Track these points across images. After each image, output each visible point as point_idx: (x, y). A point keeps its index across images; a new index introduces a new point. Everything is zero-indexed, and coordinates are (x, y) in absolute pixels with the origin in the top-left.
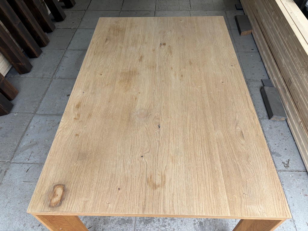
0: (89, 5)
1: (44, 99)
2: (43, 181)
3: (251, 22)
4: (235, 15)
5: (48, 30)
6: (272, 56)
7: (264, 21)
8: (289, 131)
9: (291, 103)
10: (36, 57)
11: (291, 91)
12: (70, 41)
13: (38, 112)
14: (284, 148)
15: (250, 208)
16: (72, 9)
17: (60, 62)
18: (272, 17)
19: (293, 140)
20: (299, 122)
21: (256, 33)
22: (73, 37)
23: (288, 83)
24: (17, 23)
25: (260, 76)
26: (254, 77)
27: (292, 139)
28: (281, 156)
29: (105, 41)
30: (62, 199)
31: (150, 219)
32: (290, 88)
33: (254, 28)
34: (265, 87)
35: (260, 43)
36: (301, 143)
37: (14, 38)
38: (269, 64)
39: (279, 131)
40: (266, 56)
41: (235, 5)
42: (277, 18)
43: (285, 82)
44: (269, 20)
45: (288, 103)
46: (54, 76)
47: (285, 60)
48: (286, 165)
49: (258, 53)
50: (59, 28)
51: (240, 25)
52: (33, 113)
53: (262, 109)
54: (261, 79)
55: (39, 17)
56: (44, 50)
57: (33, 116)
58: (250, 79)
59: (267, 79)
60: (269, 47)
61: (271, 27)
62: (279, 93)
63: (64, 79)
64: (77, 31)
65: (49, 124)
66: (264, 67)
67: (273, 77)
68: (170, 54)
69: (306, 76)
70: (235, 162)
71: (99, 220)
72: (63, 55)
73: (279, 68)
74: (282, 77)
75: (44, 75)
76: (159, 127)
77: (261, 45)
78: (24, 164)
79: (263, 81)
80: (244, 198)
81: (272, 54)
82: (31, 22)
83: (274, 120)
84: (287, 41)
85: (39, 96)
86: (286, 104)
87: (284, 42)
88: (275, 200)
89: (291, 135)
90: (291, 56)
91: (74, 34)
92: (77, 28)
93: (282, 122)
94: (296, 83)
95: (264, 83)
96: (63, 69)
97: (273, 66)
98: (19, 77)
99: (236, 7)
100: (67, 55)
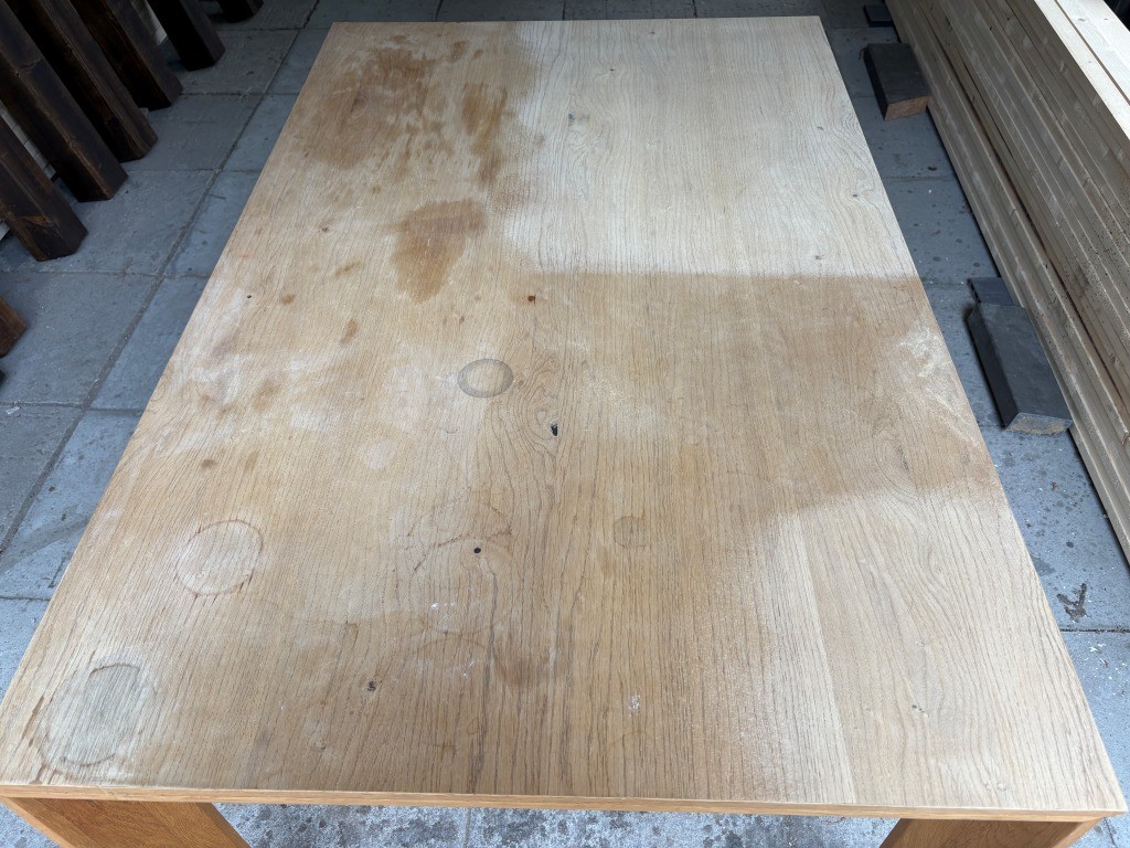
0: (314, 9)
1: (123, 354)
3: (926, 66)
4: (865, 45)
5: (155, 98)
6: (1010, 189)
7: (973, 57)
8: (1082, 473)
9: (1089, 363)
10: (103, 197)
11: (1089, 315)
12: (234, 139)
13: (97, 403)
14: (1064, 541)
16: (246, 25)
17: (195, 213)
18: (1009, 43)
19: (1099, 511)
21: (944, 106)
22: (247, 124)
23: (1076, 287)
24: (27, 68)
25: (962, 265)
26: (941, 271)
27: (1095, 505)
28: (1052, 571)
29: (349, 106)
31: (526, 824)
32: (1082, 304)
33: (936, 88)
34: (984, 306)
35: (962, 142)
37: (18, 121)
38: (998, 220)
39: (1044, 473)
40: (983, 189)
41: (865, 9)
42: (1027, 42)
43: (1062, 283)
44: (996, 54)
45: (1073, 364)
46: (169, 267)
47: (1060, 200)
48: (1071, 607)
49: (955, 182)
50: (198, 94)
51: (883, 80)
52: (79, 407)
53: (972, 391)
54: (968, 276)
55: (118, 51)
56: (135, 170)
57: (80, 419)
59: (989, 276)
60: (997, 156)
61: (1001, 81)
62: (1038, 329)
63: (205, 277)
64: (264, 103)
66: (977, 232)
67: (1013, 270)
68: (607, 153)
71: (323, 824)
72: (208, 190)
73: (1035, 232)
74: (1049, 265)
75: (128, 264)
77: (964, 149)
78: (33, 603)
79: (976, 286)
80: (914, 725)
81: (1009, 180)
82: (86, 66)
83: (1022, 432)
84: (1069, 127)
85: (105, 343)
86: (1068, 370)
87: (1055, 131)
88: (1048, 733)
89: (1089, 490)
90: (1085, 183)
91: (253, 114)
92: (264, 92)
93: (1052, 440)
94: (1109, 286)
95: (979, 292)
96: (204, 243)
97: (1014, 227)
98: (34, 270)
99: (867, 16)
100: (221, 188)
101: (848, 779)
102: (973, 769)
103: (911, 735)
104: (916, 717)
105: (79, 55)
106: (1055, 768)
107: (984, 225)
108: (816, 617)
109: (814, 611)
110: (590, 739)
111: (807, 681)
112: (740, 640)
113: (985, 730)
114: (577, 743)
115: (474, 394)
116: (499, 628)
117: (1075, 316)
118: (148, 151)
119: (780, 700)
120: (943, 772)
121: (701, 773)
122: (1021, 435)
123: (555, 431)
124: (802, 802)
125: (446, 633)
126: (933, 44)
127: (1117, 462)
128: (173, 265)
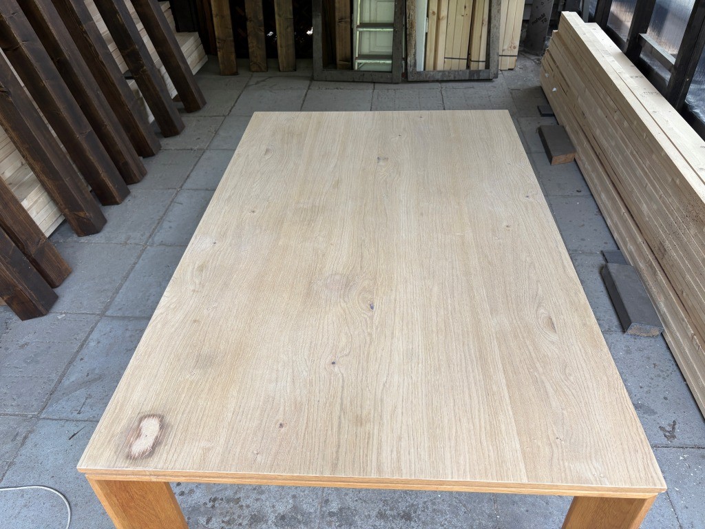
0: (234, 106)
1: (124, 287)
2: (118, 407)
3: (573, 137)
4: (539, 126)
5: (145, 151)
6: (621, 201)
7: (598, 132)
8: (671, 358)
9: (669, 295)
10: (117, 203)
11: (667, 268)
12: (188, 173)
13: (109, 313)
14: (662, 397)
15: (572, 466)
16: (197, 114)
17: (166, 212)
18: (615, 123)
19: (681, 379)
20: (690, 336)
21: (583, 158)
22: (195, 165)
23: (660, 253)
24: (83, 134)
25: (597, 243)
26: (585, 246)
27: (680, 376)
28: (655, 413)
29: (264, 153)
30: (157, 444)
32: (664, 262)
33: (579, 149)
34: (610, 265)
35: (595, 178)
37: (74, 162)
38: (616, 218)
39: (649, 358)
40: (607, 202)
41: (538, 107)
42: (626, 124)
43: (652, 251)
44: (610, 130)
45: (662, 296)
46: (150, 240)
47: (647, 206)
48: (667, 434)
49: (592, 198)
50: (169, 150)
51: (549, 144)
52: (98, 315)
53: (605, 312)
54: (601, 249)
55: (130, 127)
56: (135, 189)
57: (99, 321)
58: (576, 250)
59: (613, 249)
60: (613, 183)
61: (613, 144)
62: (642, 278)
63: (170, 246)
64: (205, 154)
65: (130, 337)
66: (605, 226)
67: (626, 246)
68: (398, 176)
69: (696, 235)
70: (537, 376)
72: (173, 199)
73: (636, 224)
74: (645, 242)
75: (128, 238)
76: (372, 308)
77: (596, 181)
78: (68, 422)
79: (606, 254)
80: (557, 447)
81: (621, 197)
82: (113, 134)
83: (635, 335)
84: (650, 167)
85: (114, 280)
86: (659, 300)
87: (643, 169)
88: (626, 451)
89: (675, 368)
90: (661, 197)
91: (199, 160)
92: (205, 148)
93: (653, 340)
94: (677, 252)
95: (607, 258)
96: (170, 227)
97: (624, 222)
98: (76, 242)
99: (540, 111)
100: (180, 198)
102: (587, 467)
103: (556, 451)
104: (558, 443)
105: (110, 129)
106: (630, 468)
107: (609, 222)
108: (507, 397)
109: (506, 393)
110: (392, 451)
111: (503, 426)
113: (593, 449)
114: (385, 453)
117: (661, 269)
118: (142, 179)
120: (572, 468)
122: (635, 337)
124: (500, 481)
127: (689, 350)
128: (153, 239)
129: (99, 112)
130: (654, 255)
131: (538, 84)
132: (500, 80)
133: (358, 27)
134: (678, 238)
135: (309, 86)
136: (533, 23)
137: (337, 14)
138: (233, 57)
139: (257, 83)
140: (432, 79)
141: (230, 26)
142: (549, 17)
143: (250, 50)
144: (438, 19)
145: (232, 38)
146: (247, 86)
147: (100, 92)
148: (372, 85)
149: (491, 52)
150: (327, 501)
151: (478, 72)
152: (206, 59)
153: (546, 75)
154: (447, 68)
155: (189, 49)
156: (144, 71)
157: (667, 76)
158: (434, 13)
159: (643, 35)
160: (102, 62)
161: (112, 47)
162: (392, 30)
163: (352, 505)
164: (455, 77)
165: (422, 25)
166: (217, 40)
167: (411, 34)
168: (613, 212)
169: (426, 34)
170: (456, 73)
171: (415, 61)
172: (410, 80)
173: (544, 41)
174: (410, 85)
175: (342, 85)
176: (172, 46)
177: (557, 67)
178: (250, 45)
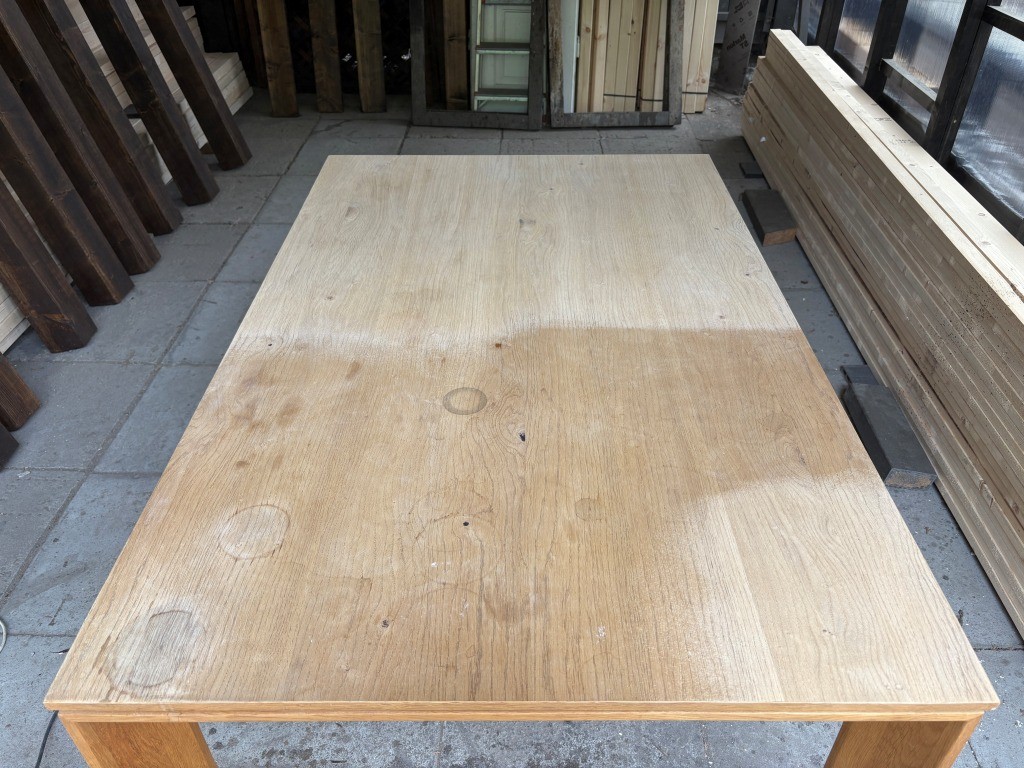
0: (294, 160)
1: (124, 428)
3: (792, 206)
4: (742, 191)
5: (160, 227)
6: (868, 296)
7: (829, 197)
8: (950, 519)
9: (945, 427)
10: (112, 302)
11: (939, 388)
12: (225, 258)
13: (99, 468)
14: (940, 575)
15: (852, 674)
16: (237, 172)
17: (191, 314)
18: (855, 183)
19: (966, 549)
20: (978, 484)
21: (809, 235)
22: (236, 246)
23: (928, 367)
24: (60, 194)
25: (835, 356)
27: (963, 545)
29: (344, 213)
32: (934, 380)
33: (802, 222)
34: (855, 386)
35: (826, 262)
36: (995, 553)
37: (46, 238)
38: (860, 320)
39: (918, 520)
40: (846, 296)
41: (740, 165)
42: (870, 183)
43: (916, 364)
44: (847, 193)
45: (933, 429)
46: (167, 357)
47: (907, 298)
49: (823, 292)
50: (194, 224)
51: (760, 217)
52: (83, 471)
54: (841, 364)
55: (133, 185)
56: (140, 281)
57: (83, 481)
59: (857, 363)
60: (854, 269)
61: (853, 212)
62: (901, 404)
63: (197, 365)
64: (250, 231)
65: (135, 503)
66: (844, 331)
67: (875, 357)
68: (552, 245)
69: (982, 337)
70: (785, 537)
72: (202, 297)
73: (891, 326)
74: (905, 351)
75: (132, 355)
77: (828, 266)
78: (34, 638)
79: (847, 371)
80: (826, 644)
81: (866, 287)
82: (107, 196)
83: (896, 486)
84: (909, 242)
85: (109, 419)
86: (928, 434)
87: (899, 247)
88: (932, 648)
89: (956, 533)
90: (927, 284)
91: (241, 239)
92: (251, 222)
93: (922, 493)
94: (953, 363)
95: (850, 376)
96: (198, 338)
97: (872, 323)
98: (47, 361)
99: (742, 170)
100: (213, 295)
101: (776, 683)
102: (875, 674)
103: (824, 651)
104: (827, 638)
105: (102, 189)
106: (939, 672)
107: (850, 324)
108: (741, 569)
109: (739, 563)
110: (566, 659)
111: (738, 614)
112: (682, 586)
113: (881, 647)
114: (556, 662)
115: (456, 412)
116: (487, 580)
117: (929, 390)
118: (152, 267)
119: (717, 628)
120: (852, 678)
121: (659, 682)
122: (896, 489)
123: (523, 438)
124: (741, 701)
125: (444, 584)
126: (796, 188)
127: (977, 506)
128: (170, 356)
129: (85, 162)
130: (919, 369)
131: (739, 133)
132: (684, 127)
133: (478, 47)
134: (956, 344)
135: (407, 133)
136: (729, 48)
137: (446, 28)
138: (292, 89)
139: (329, 128)
140: (586, 125)
141: (287, 43)
142: (751, 39)
143: (317, 81)
144: (595, 38)
145: (290, 62)
146: (313, 133)
147: (86, 133)
148: (499, 133)
149: (671, 86)
150: (448, 749)
151: (653, 115)
152: (250, 93)
153: (751, 119)
154: (608, 109)
155: (225, 76)
156: (156, 105)
157: (925, 119)
158: (587, 30)
159: (888, 61)
160: (90, 89)
161: (107, 69)
162: (527, 52)
163: (487, 753)
164: (619, 122)
165: (571, 47)
166: (267, 64)
167: (555, 59)
168: (855, 311)
169: (577, 59)
170: (622, 117)
171: (562, 98)
172: (554, 125)
173: (745, 73)
174: (554, 133)
175: (455, 132)
176: (199, 70)
177: (766, 107)
178: (317, 73)
